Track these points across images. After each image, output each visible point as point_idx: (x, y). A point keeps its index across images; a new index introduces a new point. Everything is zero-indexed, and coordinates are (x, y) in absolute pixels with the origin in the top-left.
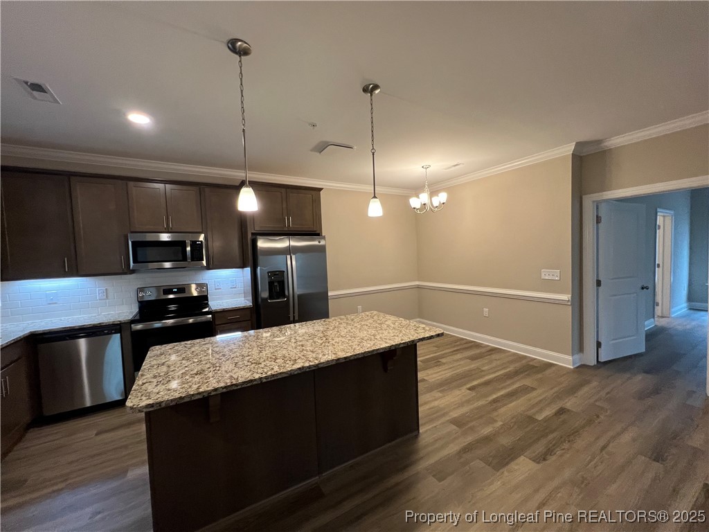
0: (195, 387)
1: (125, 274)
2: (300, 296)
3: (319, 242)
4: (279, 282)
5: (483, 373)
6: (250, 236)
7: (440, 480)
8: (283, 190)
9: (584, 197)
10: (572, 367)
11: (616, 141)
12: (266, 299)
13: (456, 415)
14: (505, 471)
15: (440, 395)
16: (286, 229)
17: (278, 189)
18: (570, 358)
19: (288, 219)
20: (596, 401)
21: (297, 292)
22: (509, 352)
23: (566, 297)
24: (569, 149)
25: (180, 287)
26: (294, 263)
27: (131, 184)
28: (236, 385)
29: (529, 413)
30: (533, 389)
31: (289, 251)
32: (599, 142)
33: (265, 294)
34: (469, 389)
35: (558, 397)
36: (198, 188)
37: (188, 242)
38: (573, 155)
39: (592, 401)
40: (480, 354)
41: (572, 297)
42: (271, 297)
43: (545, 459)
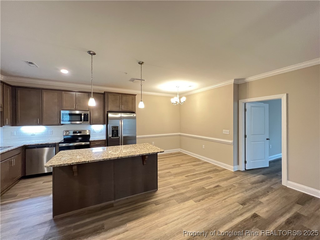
0: (67, 162)
1: (59, 125)
2: (124, 137)
3: (133, 115)
4: (116, 130)
5: (195, 171)
6: (106, 112)
7: (156, 205)
8: (120, 95)
9: (239, 101)
10: (233, 171)
11: (250, 79)
12: (111, 137)
13: (175, 185)
14: (182, 204)
15: (173, 178)
16: (121, 110)
17: (118, 95)
18: (233, 167)
19: (122, 106)
20: (234, 184)
21: (123, 135)
22: (211, 164)
23: (231, 141)
24: (232, 82)
25: (79, 131)
26: (122, 123)
27: (63, 92)
28: (80, 162)
29: (204, 186)
30: (212, 178)
31: (121, 118)
32: (244, 79)
33: (110, 135)
34: (186, 176)
35: (219, 181)
36: (88, 94)
37: (83, 114)
38: (234, 84)
39: (232, 183)
40: (199, 164)
41: (234, 142)
42: (112, 136)
43: (199, 201)
